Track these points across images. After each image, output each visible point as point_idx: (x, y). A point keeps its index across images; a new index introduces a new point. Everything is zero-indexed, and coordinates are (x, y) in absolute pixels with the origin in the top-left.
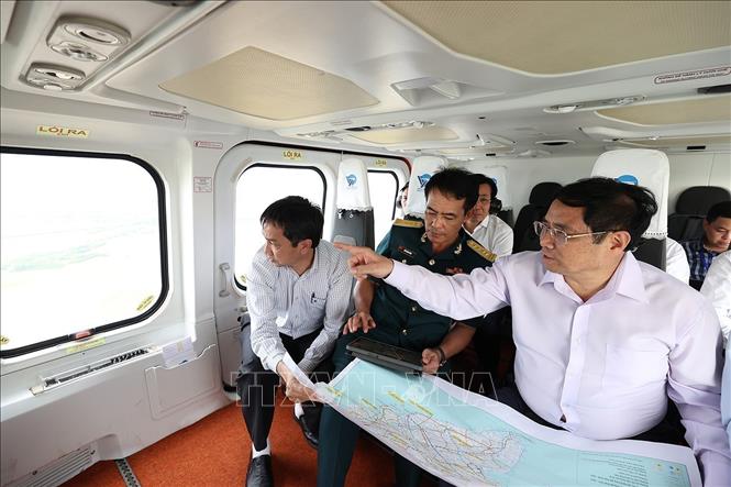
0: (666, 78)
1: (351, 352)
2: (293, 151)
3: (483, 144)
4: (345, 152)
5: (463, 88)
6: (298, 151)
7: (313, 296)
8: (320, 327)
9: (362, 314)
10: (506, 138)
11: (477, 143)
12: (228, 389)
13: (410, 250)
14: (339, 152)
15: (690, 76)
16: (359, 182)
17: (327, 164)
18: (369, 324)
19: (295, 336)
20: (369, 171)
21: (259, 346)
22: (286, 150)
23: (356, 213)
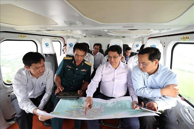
0: (124, 27)
1: (58, 98)
2: (23, 35)
3: (85, 35)
4: (43, 35)
5: (83, 24)
6: (25, 35)
7: (42, 84)
8: (44, 92)
9: (59, 87)
10: (90, 34)
11: (83, 35)
12: (8, 121)
13: (70, 66)
14: (41, 35)
15: (128, 27)
16: (50, 45)
17: (37, 39)
18: (62, 89)
19: (35, 97)
20: (53, 41)
21: (23, 106)
22: (20, 35)
23: (50, 55)
